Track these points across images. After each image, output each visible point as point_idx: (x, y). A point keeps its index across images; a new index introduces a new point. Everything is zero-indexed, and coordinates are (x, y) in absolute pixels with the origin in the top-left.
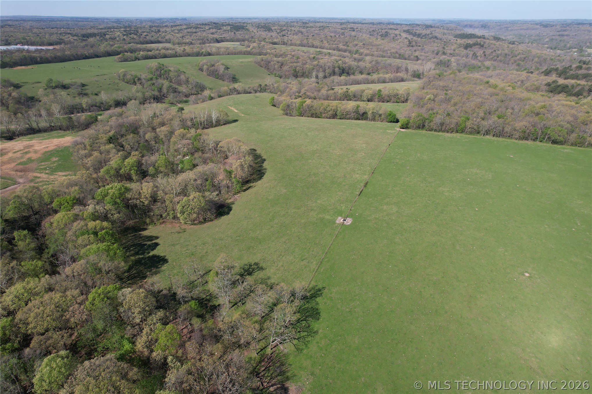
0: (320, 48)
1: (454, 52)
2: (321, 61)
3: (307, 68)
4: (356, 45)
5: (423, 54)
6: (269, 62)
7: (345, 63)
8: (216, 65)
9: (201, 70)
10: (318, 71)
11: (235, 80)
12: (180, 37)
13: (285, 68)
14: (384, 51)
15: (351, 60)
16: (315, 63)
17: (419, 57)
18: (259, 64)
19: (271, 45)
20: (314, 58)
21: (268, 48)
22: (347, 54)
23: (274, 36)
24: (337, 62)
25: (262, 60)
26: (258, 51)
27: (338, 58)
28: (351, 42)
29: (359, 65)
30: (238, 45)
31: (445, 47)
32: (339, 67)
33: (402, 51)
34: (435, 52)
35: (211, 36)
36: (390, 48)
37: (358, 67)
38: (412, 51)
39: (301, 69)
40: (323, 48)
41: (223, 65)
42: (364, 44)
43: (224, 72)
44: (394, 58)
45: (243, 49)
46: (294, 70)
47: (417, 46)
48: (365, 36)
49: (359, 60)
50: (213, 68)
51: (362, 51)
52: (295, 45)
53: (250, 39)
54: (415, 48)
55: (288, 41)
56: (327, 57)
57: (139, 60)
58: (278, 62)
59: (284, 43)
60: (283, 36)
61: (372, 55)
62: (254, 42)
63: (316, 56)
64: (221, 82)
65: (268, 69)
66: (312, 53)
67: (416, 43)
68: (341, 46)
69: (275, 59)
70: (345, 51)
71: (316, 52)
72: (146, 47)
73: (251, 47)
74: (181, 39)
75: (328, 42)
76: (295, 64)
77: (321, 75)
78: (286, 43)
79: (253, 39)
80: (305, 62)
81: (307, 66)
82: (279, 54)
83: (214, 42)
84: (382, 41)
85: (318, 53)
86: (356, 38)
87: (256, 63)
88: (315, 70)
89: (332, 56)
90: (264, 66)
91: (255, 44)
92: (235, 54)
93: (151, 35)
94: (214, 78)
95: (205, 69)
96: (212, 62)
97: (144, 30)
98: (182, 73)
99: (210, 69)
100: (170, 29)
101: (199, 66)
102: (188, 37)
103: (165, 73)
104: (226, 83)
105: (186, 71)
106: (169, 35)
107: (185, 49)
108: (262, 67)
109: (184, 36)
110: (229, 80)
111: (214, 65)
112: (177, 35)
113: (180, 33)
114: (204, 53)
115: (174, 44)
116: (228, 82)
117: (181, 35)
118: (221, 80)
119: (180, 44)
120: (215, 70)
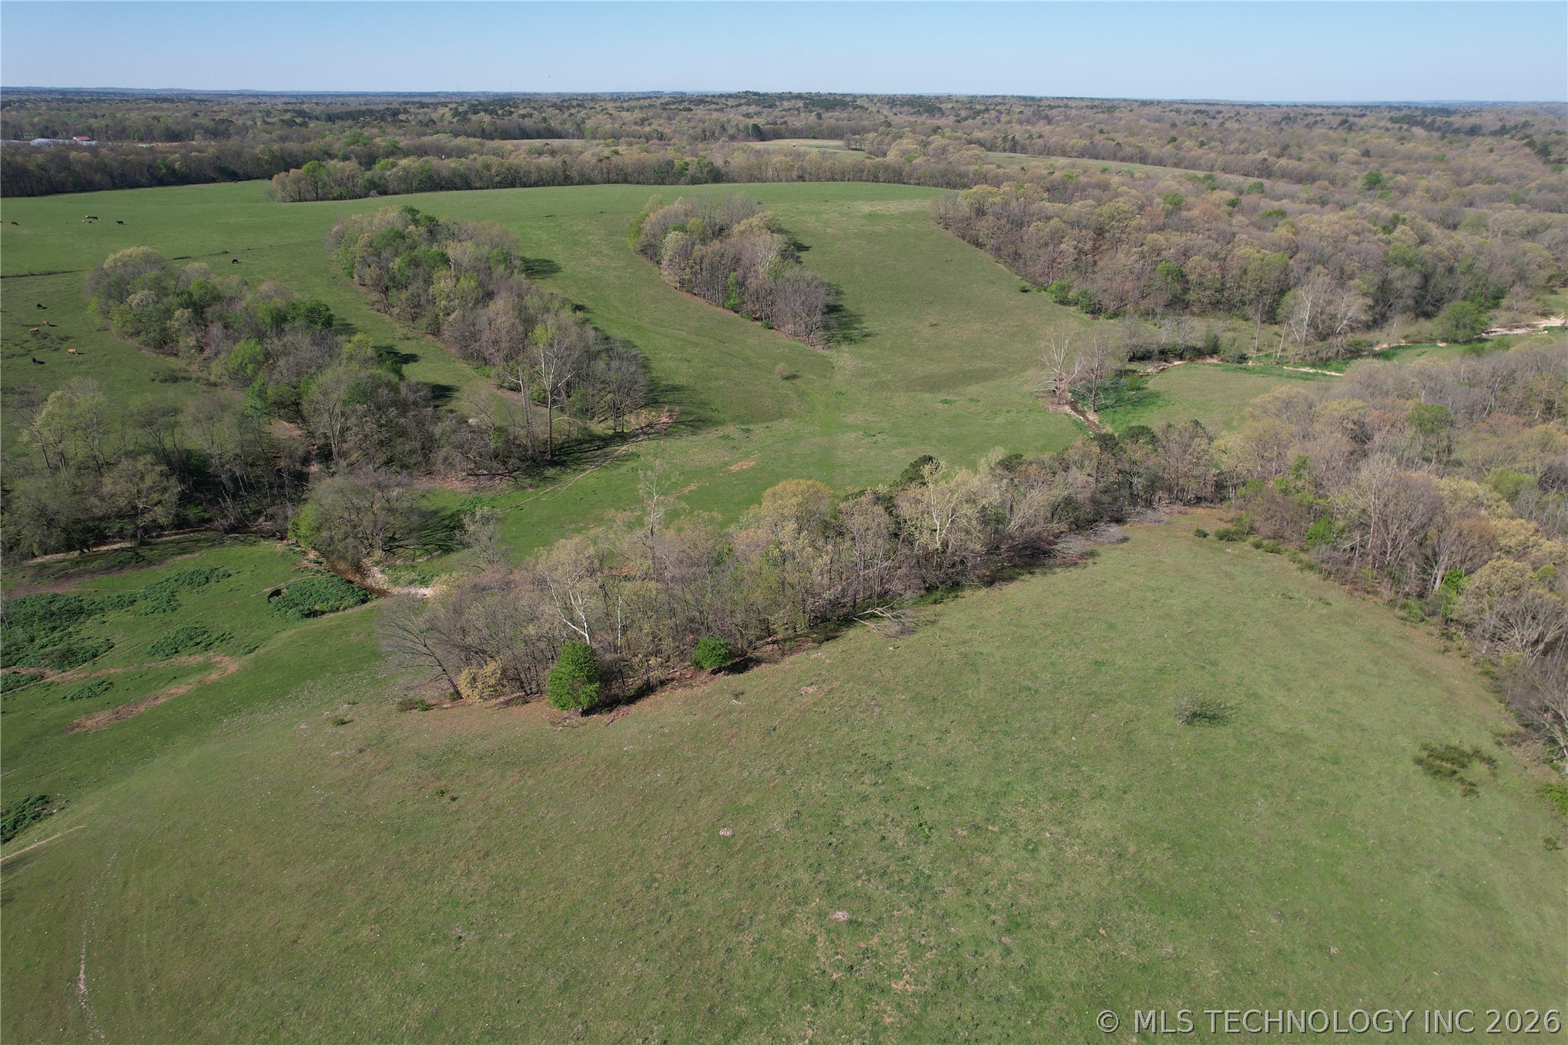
3: (1246, 260)
6: (1021, 224)
8: (737, 229)
9: (650, 251)
11: (839, 325)
13: (1124, 258)
18: (963, 229)
25: (982, 211)
30: (835, 147)
32: (1407, 263)
35: (742, 121)
39: (1213, 265)
41: (774, 228)
43: (776, 274)
45: (863, 160)
46: (1168, 271)
50: (716, 245)
58: (1075, 224)
59: (1014, 147)
62: (901, 138)
64: (754, 337)
65: (1016, 256)
69: (1050, 207)
76: (1176, 238)
78: (1023, 147)
79: (893, 130)
81: (1246, 251)
83: (747, 139)
87: (944, 221)
90: (993, 244)
93: (543, 115)
94: (718, 306)
95: (670, 253)
96: (720, 217)
97: (532, 105)
98: (515, 275)
99: (699, 250)
100: (619, 104)
101: (639, 231)
102: (662, 121)
103: (409, 273)
104: (783, 340)
105: (559, 260)
106: (600, 116)
107: (616, 153)
108: (978, 245)
109: (647, 120)
110: (803, 326)
111: (721, 230)
112: (624, 114)
113: (636, 111)
114: (692, 169)
115: (594, 138)
116: (795, 334)
117: (638, 115)
118: (759, 323)
119: (616, 136)
120: (727, 261)
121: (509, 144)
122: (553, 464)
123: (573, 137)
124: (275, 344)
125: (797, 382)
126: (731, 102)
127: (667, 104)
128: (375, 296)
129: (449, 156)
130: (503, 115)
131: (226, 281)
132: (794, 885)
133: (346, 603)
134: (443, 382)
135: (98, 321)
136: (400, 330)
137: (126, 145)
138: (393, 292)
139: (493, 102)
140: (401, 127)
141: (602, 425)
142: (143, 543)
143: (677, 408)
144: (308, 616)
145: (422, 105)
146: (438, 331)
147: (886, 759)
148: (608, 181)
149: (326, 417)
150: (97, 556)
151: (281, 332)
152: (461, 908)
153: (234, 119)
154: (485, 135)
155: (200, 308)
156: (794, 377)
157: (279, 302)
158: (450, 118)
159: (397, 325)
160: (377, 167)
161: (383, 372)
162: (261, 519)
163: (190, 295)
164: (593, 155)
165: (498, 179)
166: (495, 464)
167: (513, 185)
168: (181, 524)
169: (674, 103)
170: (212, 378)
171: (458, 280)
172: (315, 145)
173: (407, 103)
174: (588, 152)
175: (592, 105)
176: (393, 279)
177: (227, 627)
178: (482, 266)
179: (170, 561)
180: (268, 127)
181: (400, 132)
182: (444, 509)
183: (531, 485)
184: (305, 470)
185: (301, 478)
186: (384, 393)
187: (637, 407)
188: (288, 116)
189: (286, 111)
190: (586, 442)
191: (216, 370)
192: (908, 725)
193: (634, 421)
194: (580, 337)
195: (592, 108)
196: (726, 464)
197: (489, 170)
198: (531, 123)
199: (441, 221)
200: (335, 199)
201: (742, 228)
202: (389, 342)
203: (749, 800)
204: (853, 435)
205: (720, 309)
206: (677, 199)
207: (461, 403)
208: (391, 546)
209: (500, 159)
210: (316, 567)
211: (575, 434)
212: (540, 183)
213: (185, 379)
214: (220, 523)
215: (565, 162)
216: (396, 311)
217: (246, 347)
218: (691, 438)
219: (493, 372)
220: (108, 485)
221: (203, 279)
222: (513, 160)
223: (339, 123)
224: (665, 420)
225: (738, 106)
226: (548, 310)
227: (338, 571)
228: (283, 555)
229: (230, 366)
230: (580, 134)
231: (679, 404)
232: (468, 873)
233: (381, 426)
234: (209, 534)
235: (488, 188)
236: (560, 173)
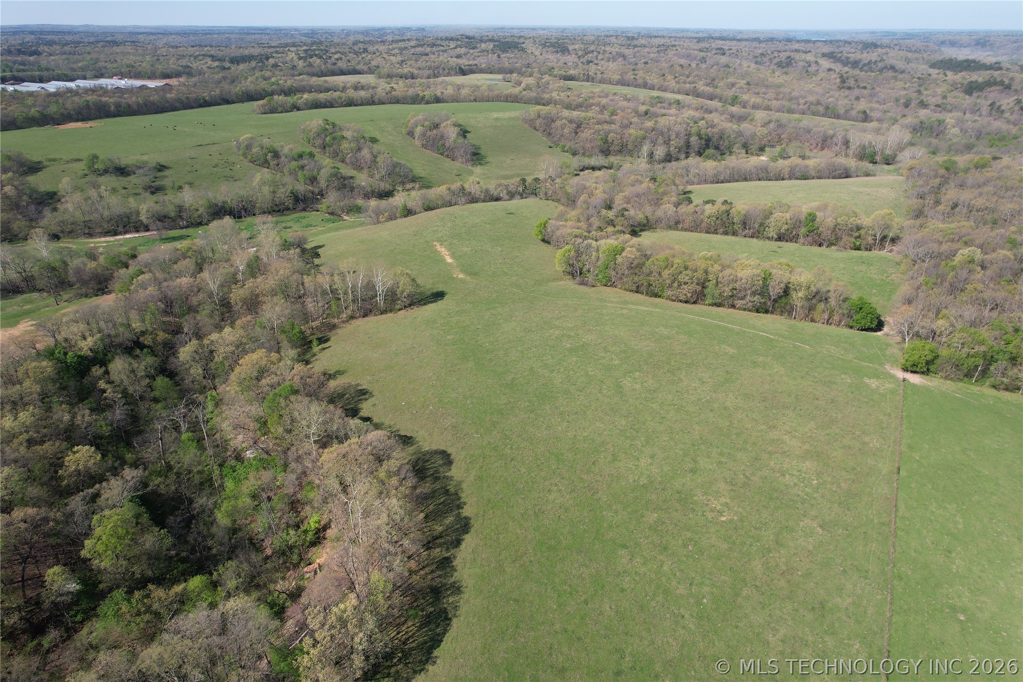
0: (659, 89)
1: (945, 101)
2: (663, 122)
3: (630, 135)
4: (733, 85)
5: (876, 106)
6: (553, 121)
7: (713, 126)
8: (443, 125)
9: (411, 134)
10: (654, 143)
11: (478, 159)
12: (398, 63)
13: (586, 134)
14: (790, 100)
15: (723, 118)
16: (649, 124)
17: (868, 112)
18: (531, 123)
19: (562, 83)
20: (646, 113)
21: (556, 90)
22: (715, 104)
23: (570, 64)
24: (696, 122)
25: (539, 116)
26: (533, 94)
27: (697, 114)
28: (723, 79)
29: (741, 129)
30: (499, 80)
31: (922, 89)
32: (699, 135)
33: (831, 99)
34: (902, 101)
35: (454, 62)
36: (803, 93)
37: (740, 134)
38: (850, 100)
39: (619, 137)
40: (665, 90)
41: (455, 125)
42: (748, 84)
43: (457, 141)
44: (814, 114)
45: (508, 89)
46: (602, 139)
47: (858, 87)
48: (748, 65)
49: (741, 119)
50: (435, 131)
51: (745, 97)
52: (610, 83)
53: (524, 69)
54: (856, 92)
55: (596, 74)
56: (673, 111)
57: (298, 109)
58: (571, 121)
59: (588, 79)
60: (589, 62)
61: (768, 108)
62: (531, 76)
63: (652, 109)
64: (447, 163)
65: (550, 134)
66: (642, 101)
67: (856, 81)
68: (702, 87)
69: (566, 114)
70: (711, 98)
71: (652, 98)
72: (326, 82)
73: (523, 85)
74: (398, 66)
75: (676, 77)
76: (606, 127)
77: (660, 152)
78: (593, 78)
79: (529, 70)
80: (627, 122)
81: (632, 131)
82: (575, 103)
83: (456, 74)
84: (786, 78)
85: (654, 101)
86: (732, 70)
87: (525, 120)
88: (648, 141)
89: (683, 107)
90: (541, 129)
91: (531, 81)
92: (489, 101)
93: (348, 58)
95: (418, 134)
96: (437, 120)
98: (367, 142)
99: (429, 133)
101: (407, 126)
103: (332, 142)
104: (457, 165)
105: (378, 137)
107: (392, 88)
108: (536, 130)
110: (464, 159)
111: (437, 125)
114: (427, 97)
115: (380, 77)
116: (462, 162)
118: (449, 159)
119: (390, 76)
120: (438, 137)
122: (386, 196)
123: (366, 73)
125: (460, 177)
128: (319, 150)
130: (327, 59)
134: (351, 175)
135: (240, 157)
138: (326, 149)
140: (281, 70)
141: (398, 188)
143: (421, 183)
144: (333, 223)
146: (345, 161)
148: (390, 103)
151: (302, 159)
156: (460, 175)
163: (269, 149)
165: (344, 103)
166: (369, 196)
167: (351, 106)
171: (349, 144)
174: (379, 87)
176: (326, 144)
178: (356, 139)
181: (282, 73)
182: (358, 205)
186: (337, 176)
187: (409, 182)
191: (286, 170)
193: (408, 187)
194: (391, 161)
198: (344, 65)
199: (337, 124)
200: (280, 113)
205: (436, 154)
207: (358, 180)
208: (348, 212)
211: (390, 189)
216: (327, 155)
219: (365, 172)
224: (418, 186)
226: (379, 153)
228: (318, 215)
229: (291, 169)
230: (371, 71)
233: (339, 184)
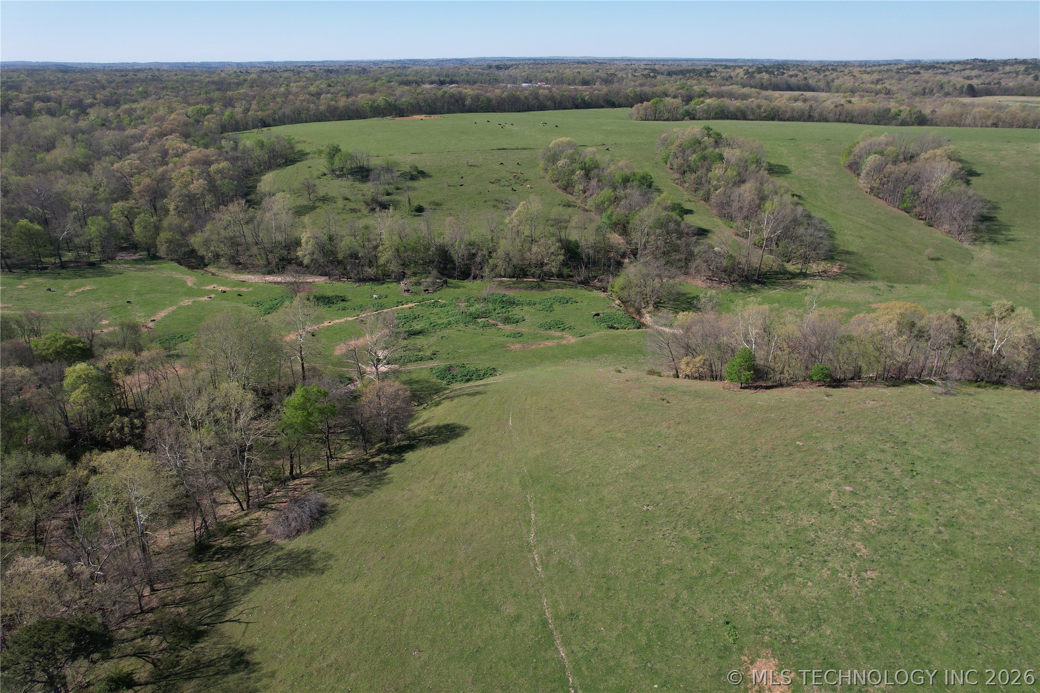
8: (923, 156)
9: (854, 167)
11: (988, 230)
41: (953, 158)
43: (946, 187)
50: (904, 166)
64: (916, 230)
92: (1025, 127)
93: (806, 75)
94: (894, 207)
95: (868, 168)
96: (912, 148)
97: (800, 68)
98: (761, 172)
99: (890, 168)
100: (863, 69)
101: (849, 154)
102: (893, 81)
103: (699, 164)
104: (938, 235)
105: (791, 167)
106: (846, 77)
107: (850, 102)
109: (882, 80)
110: (957, 226)
111: (912, 157)
112: (865, 76)
113: (875, 74)
114: (903, 115)
115: (837, 92)
116: (949, 232)
117: (876, 76)
118: (922, 222)
119: (853, 91)
120: (908, 178)
121: (777, 94)
122: (758, 282)
123: (823, 91)
124: (621, 192)
125: (939, 263)
126: (957, 67)
127: (901, 69)
128: (677, 176)
129: (736, 99)
130: (778, 75)
131: (603, 158)
132: (828, 471)
133: (630, 327)
134: (705, 227)
135: (542, 173)
136: (687, 195)
137: (565, 87)
138: (688, 174)
139: (773, 67)
140: (711, 80)
141: (794, 266)
142: (542, 280)
143: (846, 265)
144: (611, 328)
145: (726, 67)
146: (708, 199)
147: (904, 440)
148: (838, 121)
149: (639, 233)
150: (523, 282)
151: (625, 187)
152: (663, 437)
153: (617, 73)
154: (763, 87)
155: (588, 172)
156: (938, 259)
157: (627, 172)
158: (742, 76)
159: (685, 193)
160: (693, 102)
161: (674, 215)
162: (596, 281)
163: (585, 164)
164: (832, 103)
165: (764, 114)
166: (724, 276)
168: (560, 275)
169: (908, 68)
170: (587, 207)
171: (726, 170)
172: (659, 89)
173: (717, 66)
174: (828, 101)
175: (842, 69)
176: (689, 166)
177: (573, 324)
178: (743, 164)
179: (552, 290)
180: (635, 78)
181: (710, 83)
182: (689, 293)
183: (741, 291)
184: (622, 260)
185: (619, 264)
186: (672, 226)
187: (818, 259)
188: (646, 72)
189: (645, 69)
190: (782, 274)
191: (590, 203)
192: (926, 431)
193: (814, 267)
194: (793, 211)
195: (841, 72)
196: (870, 303)
197: (760, 109)
198: (796, 80)
199: (724, 136)
200: (664, 120)
201: (927, 156)
202: (679, 201)
203: (818, 435)
204: (972, 303)
205: (895, 209)
206: (883, 134)
207: (712, 240)
208: (658, 305)
209: (768, 102)
210: (618, 308)
211: (775, 268)
212: (792, 119)
213: (574, 206)
214: (577, 278)
215: (811, 106)
216: (687, 185)
217: (607, 192)
218: (850, 284)
219: (735, 225)
220: (535, 249)
221: (592, 156)
222: (777, 103)
223: (674, 77)
224: (836, 270)
225: (961, 70)
226: (776, 193)
227: (628, 312)
228: (604, 298)
229: (596, 201)
230: (828, 88)
231: (848, 262)
232: (669, 427)
233: (666, 243)
234: (571, 283)
235: (757, 120)
236: (806, 113)
